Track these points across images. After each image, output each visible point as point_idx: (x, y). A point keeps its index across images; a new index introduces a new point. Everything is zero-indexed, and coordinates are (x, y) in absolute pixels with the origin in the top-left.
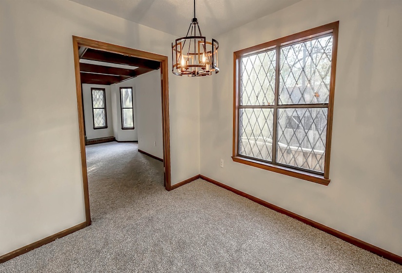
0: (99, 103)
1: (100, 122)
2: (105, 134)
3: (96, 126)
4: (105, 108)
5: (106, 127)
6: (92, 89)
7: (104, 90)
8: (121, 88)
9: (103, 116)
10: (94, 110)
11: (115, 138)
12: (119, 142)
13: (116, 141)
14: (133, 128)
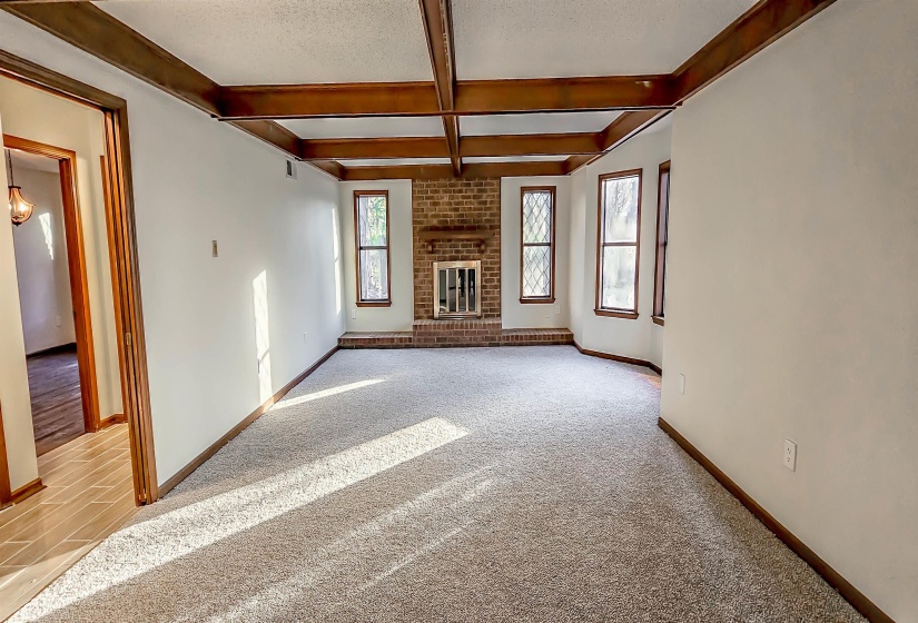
0: (537, 229)
1: (536, 284)
2: (545, 318)
3: (527, 293)
4: (552, 245)
5: (550, 299)
6: (524, 190)
7: (552, 190)
8: (602, 178)
9: (544, 265)
10: (525, 248)
11: (572, 335)
12: (584, 352)
13: (572, 343)
14: (635, 315)
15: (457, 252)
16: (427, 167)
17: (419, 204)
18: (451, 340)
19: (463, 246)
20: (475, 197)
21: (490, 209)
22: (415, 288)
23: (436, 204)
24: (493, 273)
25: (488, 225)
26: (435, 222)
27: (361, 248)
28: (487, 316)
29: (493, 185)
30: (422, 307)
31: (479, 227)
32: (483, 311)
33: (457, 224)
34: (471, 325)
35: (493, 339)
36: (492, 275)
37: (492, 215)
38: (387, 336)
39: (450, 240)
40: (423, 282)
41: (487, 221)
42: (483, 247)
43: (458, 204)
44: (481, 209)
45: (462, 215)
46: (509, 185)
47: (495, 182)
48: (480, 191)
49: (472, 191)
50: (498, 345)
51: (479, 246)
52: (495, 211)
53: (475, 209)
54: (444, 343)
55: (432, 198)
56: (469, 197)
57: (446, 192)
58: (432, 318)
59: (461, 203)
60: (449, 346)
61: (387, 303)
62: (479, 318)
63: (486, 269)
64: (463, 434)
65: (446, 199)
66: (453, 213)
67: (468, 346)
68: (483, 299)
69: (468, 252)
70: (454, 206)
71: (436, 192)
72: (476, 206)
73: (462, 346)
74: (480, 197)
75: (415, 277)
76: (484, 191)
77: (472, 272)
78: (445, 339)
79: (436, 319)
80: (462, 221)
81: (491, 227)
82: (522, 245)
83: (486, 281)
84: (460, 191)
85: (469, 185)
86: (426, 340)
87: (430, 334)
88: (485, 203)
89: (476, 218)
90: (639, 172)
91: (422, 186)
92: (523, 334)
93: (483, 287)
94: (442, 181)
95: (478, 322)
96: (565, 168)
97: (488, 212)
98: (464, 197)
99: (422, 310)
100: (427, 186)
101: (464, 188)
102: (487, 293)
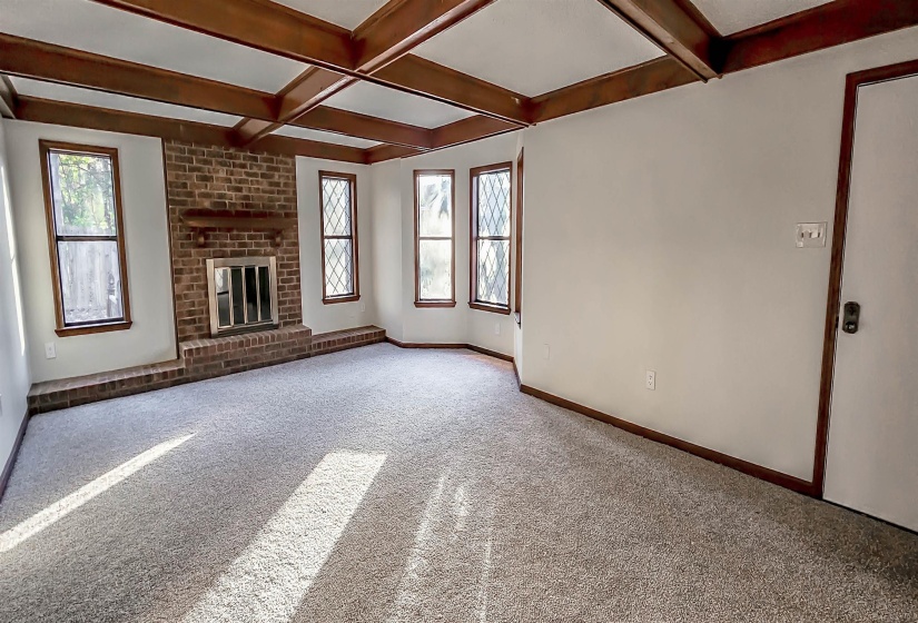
1: (338, 284)
2: (350, 318)
3: (330, 291)
4: (354, 238)
5: (354, 296)
6: (322, 174)
7: (352, 178)
8: (416, 173)
10: (326, 241)
11: (383, 331)
12: (405, 346)
13: (387, 340)
14: (452, 304)
15: (242, 245)
16: (190, 125)
17: (177, 177)
18: (247, 360)
19: (250, 237)
20: (263, 176)
21: (284, 192)
22: (176, 298)
23: (206, 179)
24: (291, 269)
25: (282, 212)
26: (207, 204)
27: (59, 238)
28: (286, 324)
29: (286, 163)
30: (188, 322)
31: (271, 214)
32: (281, 318)
33: (240, 208)
34: (273, 337)
35: (302, 350)
36: (290, 273)
37: (286, 200)
38: (135, 375)
39: (229, 230)
40: (190, 287)
41: (283, 207)
42: (278, 240)
43: (240, 181)
44: (272, 192)
45: (247, 198)
46: (305, 167)
47: (289, 160)
48: (269, 168)
49: (260, 167)
50: (309, 356)
51: (272, 238)
52: (291, 195)
53: (264, 192)
54: (236, 366)
55: (199, 169)
56: (255, 175)
57: (221, 164)
58: (210, 336)
59: (245, 181)
60: (244, 369)
61: (125, 323)
62: (276, 327)
63: (282, 266)
64: (382, 458)
65: (222, 174)
66: (234, 194)
67: (270, 364)
68: (280, 303)
69: (257, 245)
70: (234, 184)
71: (206, 162)
72: (267, 187)
73: (263, 365)
74: (272, 176)
75: (175, 281)
76: (277, 169)
77: (264, 271)
78: (238, 361)
79: (216, 336)
80: (247, 206)
81: (287, 215)
82: (323, 237)
83: (283, 281)
84: (243, 166)
85: (255, 159)
86: (206, 368)
87: (214, 358)
88: (278, 184)
89: (266, 202)
90: (452, 173)
91: (183, 151)
92: (336, 338)
93: (279, 288)
94: (214, 148)
95: (275, 332)
96: (366, 157)
97: (283, 196)
98: (248, 174)
99: (189, 327)
100: (191, 152)
101: (248, 163)
102: (285, 295)
